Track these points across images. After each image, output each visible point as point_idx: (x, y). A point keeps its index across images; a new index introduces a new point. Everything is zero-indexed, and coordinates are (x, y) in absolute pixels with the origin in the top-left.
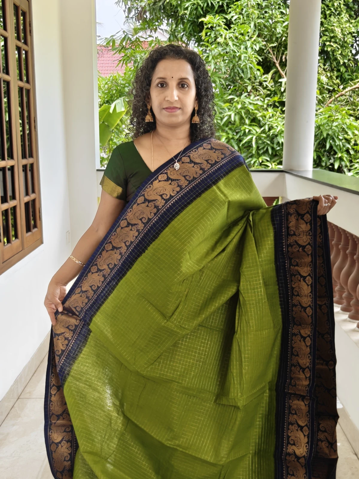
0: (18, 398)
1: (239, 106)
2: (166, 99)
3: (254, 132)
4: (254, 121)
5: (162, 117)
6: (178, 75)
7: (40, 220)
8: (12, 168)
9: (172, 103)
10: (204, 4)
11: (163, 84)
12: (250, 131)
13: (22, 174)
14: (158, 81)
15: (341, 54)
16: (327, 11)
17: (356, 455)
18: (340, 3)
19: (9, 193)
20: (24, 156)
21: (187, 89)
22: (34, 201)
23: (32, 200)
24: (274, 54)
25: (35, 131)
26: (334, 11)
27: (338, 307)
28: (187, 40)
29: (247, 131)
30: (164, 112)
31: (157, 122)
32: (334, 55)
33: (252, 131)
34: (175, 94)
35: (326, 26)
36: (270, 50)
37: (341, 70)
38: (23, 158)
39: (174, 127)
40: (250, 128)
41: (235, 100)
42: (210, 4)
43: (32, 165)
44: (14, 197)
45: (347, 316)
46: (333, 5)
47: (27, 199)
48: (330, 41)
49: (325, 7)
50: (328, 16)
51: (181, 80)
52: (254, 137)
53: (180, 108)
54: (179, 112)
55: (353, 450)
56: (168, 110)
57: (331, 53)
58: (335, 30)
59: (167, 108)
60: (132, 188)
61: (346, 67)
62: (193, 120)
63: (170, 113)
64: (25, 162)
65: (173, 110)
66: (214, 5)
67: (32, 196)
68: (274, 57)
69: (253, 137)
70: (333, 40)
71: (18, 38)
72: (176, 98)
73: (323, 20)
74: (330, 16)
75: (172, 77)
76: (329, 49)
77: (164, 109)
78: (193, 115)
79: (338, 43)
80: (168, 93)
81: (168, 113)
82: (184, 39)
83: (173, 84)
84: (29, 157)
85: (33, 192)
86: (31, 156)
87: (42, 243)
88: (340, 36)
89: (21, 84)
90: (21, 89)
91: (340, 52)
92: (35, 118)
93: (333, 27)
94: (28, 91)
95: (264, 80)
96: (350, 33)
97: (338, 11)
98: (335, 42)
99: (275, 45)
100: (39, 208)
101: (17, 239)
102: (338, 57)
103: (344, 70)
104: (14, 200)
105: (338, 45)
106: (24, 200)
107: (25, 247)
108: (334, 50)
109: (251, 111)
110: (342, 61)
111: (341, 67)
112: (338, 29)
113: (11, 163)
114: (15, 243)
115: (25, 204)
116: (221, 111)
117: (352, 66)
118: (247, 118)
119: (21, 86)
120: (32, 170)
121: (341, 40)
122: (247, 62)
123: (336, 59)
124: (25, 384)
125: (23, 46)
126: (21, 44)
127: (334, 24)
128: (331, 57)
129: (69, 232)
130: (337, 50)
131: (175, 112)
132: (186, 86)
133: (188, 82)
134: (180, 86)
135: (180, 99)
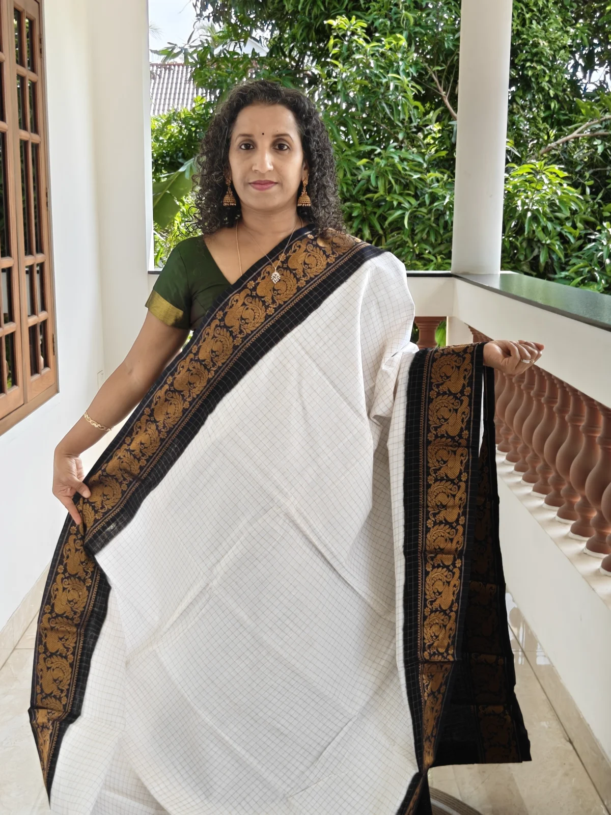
0: (14, 649)
1: (382, 163)
2: (254, 168)
3: (406, 205)
4: (408, 186)
5: (248, 197)
6: (272, 130)
7: (54, 354)
9: (263, 175)
11: (249, 146)
12: (399, 204)
13: (25, 279)
14: (240, 140)
15: (550, 82)
16: (528, 13)
17: (571, 742)
20: (28, 251)
21: (287, 152)
22: (44, 324)
23: (41, 323)
24: (440, 82)
25: (47, 210)
26: (538, 14)
27: (542, 498)
28: (298, 56)
29: (395, 203)
30: (252, 190)
32: (538, 83)
33: (403, 204)
34: (267, 160)
35: (525, 36)
36: (433, 76)
37: (552, 106)
38: (26, 254)
40: (401, 199)
41: (377, 152)
43: (42, 265)
44: (10, 318)
45: (556, 513)
46: (536, 4)
47: (32, 321)
48: (532, 61)
49: (524, 8)
50: (527, 22)
51: (276, 138)
52: (407, 214)
53: (276, 183)
54: (275, 188)
55: (566, 735)
56: (258, 186)
57: (533, 80)
58: (539, 44)
59: (255, 183)
60: (199, 309)
61: (558, 101)
62: (299, 202)
63: (261, 192)
64: (30, 260)
65: (265, 187)
67: (42, 316)
68: (440, 88)
69: (404, 214)
70: (535, 59)
71: (20, 62)
72: (270, 167)
73: (519, 27)
74: (531, 21)
75: (263, 134)
76: (530, 73)
77: (250, 183)
78: (299, 193)
79: (545, 64)
80: (256, 158)
81: (257, 191)
82: (295, 53)
83: (264, 144)
84: (37, 252)
85: (44, 308)
86: (40, 250)
87: (57, 391)
88: (548, 51)
89: (25, 135)
90: (24, 144)
91: (547, 79)
92: (47, 189)
93: (536, 39)
94: (36, 147)
95: (424, 124)
96: (564, 47)
97: (544, 13)
98: (540, 62)
99: (443, 68)
100: (53, 335)
101: (15, 386)
102: (545, 85)
103: (557, 107)
104: (11, 323)
105: (545, 66)
106: (27, 323)
107: (29, 398)
108: (538, 74)
109: (402, 172)
110: (552, 93)
111: (551, 102)
112: (544, 42)
113: (6, 262)
114: (13, 393)
115: (29, 328)
116: (354, 171)
117: (570, 100)
118: (396, 183)
119: (25, 138)
120: (41, 272)
121: (549, 59)
122: (398, 95)
123: (541, 89)
124: (26, 625)
125: (29, 75)
126: (25, 71)
127: (537, 34)
128: (534, 85)
129: (102, 373)
130: (543, 74)
131: (268, 188)
132: (286, 147)
133: (290, 141)
134: (277, 147)
135: (276, 169)
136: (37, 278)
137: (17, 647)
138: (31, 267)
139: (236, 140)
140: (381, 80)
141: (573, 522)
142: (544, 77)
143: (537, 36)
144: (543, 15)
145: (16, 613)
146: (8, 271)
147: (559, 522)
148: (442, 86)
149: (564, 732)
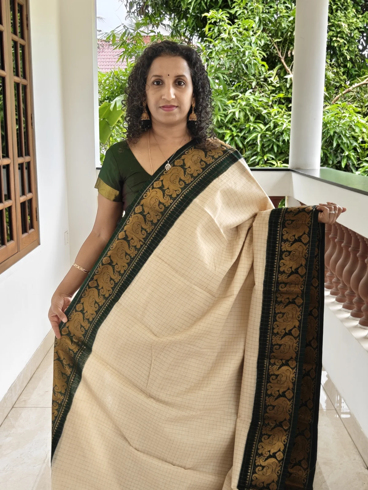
0: (13, 407)
1: (244, 103)
2: (163, 97)
3: (259, 130)
4: (259, 118)
5: (158, 115)
7: (37, 221)
9: (169, 102)
11: (159, 82)
12: (254, 128)
13: (18, 172)
14: (153, 79)
15: (348, 50)
16: (334, 5)
20: (20, 155)
21: (184, 86)
22: (30, 201)
23: (28, 200)
24: (279, 49)
25: (32, 128)
26: (340, 6)
27: (349, 312)
28: (189, 35)
29: (252, 128)
30: (161, 111)
32: (340, 51)
33: (257, 129)
34: (172, 92)
35: (332, 21)
36: (275, 45)
37: (348, 65)
38: (19, 156)
40: (255, 125)
41: (239, 97)
43: (29, 163)
44: (8, 197)
45: (358, 322)
47: (23, 199)
48: (337, 37)
49: (333, 3)
50: (334, 11)
51: (177, 78)
53: (177, 107)
54: (176, 110)
56: (165, 109)
57: (337, 49)
58: (342, 25)
59: (163, 107)
61: (352, 63)
62: (189, 118)
63: (167, 112)
64: (21, 160)
65: (170, 109)
67: (29, 196)
69: (258, 135)
70: (339, 35)
71: (15, 32)
72: (173, 97)
73: (330, 15)
74: (337, 11)
75: (169, 75)
76: (336, 45)
77: (160, 107)
79: (345, 38)
80: (164, 91)
81: (165, 112)
82: (187, 34)
83: (169, 82)
84: (26, 155)
85: (30, 191)
86: (28, 154)
87: (39, 244)
88: (347, 31)
89: (17, 79)
90: (17, 85)
91: (346, 48)
92: (32, 115)
93: (339, 23)
94: (25, 87)
95: (269, 76)
96: (357, 28)
97: (345, 6)
98: (342, 38)
99: (281, 40)
100: (36, 208)
101: (12, 241)
102: (345, 52)
103: (351, 66)
104: (9, 200)
105: (345, 40)
106: (19, 200)
107: (21, 248)
108: (340, 45)
109: (255, 108)
110: (348, 58)
111: (348, 63)
112: (345, 24)
113: (6, 161)
114: (10, 245)
115: (21, 204)
116: (225, 107)
117: (359, 62)
118: (251, 115)
119: (17, 82)
120: (28, 168)
121: (348, 36)
122: (251, 58)
123: (342, 55)
124: (20, 392)
125: (20, 41)
126: (17, 38)
127: (341, 19)
128: (338, 52)
129: (67, 232)
130: (344, 45)
131: (172, 110)
132: (183, 83)
133: (185, 80)
134: (177, 84)
135: (177, 98)
136: (26, 172)
137: (14, 406)
138: (22, 165)
139: (151, 79)
140: (240, 49)
142: (345, 47)
143: (340, 21)
144: (344, 7)
145: (13, 385)
146: (7, 167)
147: (361, 328)
148: (280, 52)
149: (364, 463)
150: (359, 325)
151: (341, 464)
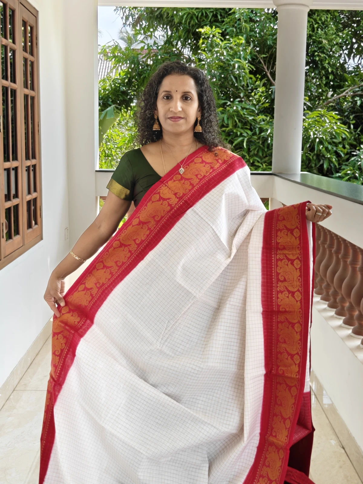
0: (14, 390)
2: (171, 110)
3: (245, 134)
5: (167, 125)
6: (182, 89)
7: (40, 217)
8: (16, 169)
9: (175, 113)
10: (199, 13)
11: (169, 97)
12: (241, 134)
13: (25, 174)
14: (163, 94)
15: (329, 63)
16: (315, 24)
17: (343, 448)
18: (327, 17)
19: (13, 192)
20: (27, 158)
21: (190, 101)
22: (35, 200)
23: (33, 199)
24: (265, 64)
25: (39, 134)
26: (321, 25)
27: (326, 304)
29: (239, 133)
30: (169, 121)
31: (163, 130)
32: (322, 64)
33: (243, 134)
34: (178, 105)
35: (314, 38)
36: (261, 60)
37: (330, 77)
38: (26, 160)
39: (178, 135)
40: (242, 131)
41: (228, 104)
42: (204, 14)
43: (34, 166)
44: (16, 196)
45: (334, 312)
46: (321, 19)
47: (29, 198)
48: (318, 52)
49: (313, 21)
50: (316, 29)
51: (184, 94)
52: (246, 139)
53: (183, 118)
54: (182, 121)
55: (340, 444)
56: (173, 119)
57: (319, 62)
58: (323, 42)
59: (172, 118)
60: (139, 189)
61: (334, 75)
62: (195, 129)
63: (174, 123)
64: (29, 163)
65: (177, 120)
66: (208, 15)
67: (34, 195)
69: (244, 139)
70: (320, 50)
71: (25, 50)
72: (180, 109)
73: (311, 33)
74: (318, 28)
75: (177, 91)
76: (317, 59)
77: (169, 118)
78: (195, 124)
79: (326, 53)
80: (172, 104)
81: (172, 122)
83: (177, 97)
84: (32, 158)
85: (35, 190)
86: (34, 157)
87: (42, 239)
88: (328, 46)
89: (27, 91)
90: (26, 97)
91: (327, 62)
92: (38, 123)
93: (320, 39)
94: (33, 98)
95: (256, 88)
96: (337, 44)
97: (325, 24)
98: (323, 52)
99: (266, 56)
100: (40, 206)
101: (18, 235)
102: (326, 65)
103: (333, 77)
104: (17, 199)
105: (326, 55)
106: (26, 199)
107: (26, 242)
108: (322, 60)
109: (243, 115)
110: (330, 70)
111: (330, 75)
112: (325, 41)
113: (15, 164)
114: (17, 239)
115: (27, 202)
117: (340, 74)
118: (239, 121)
119: (27, 93)
120: (34, 170)
121: (328, 51)
122: (240, 71)
123: (324, 68)
124: (21, 376)
125: (30, 58)
126: (27, 55)
127: (321, 36)
128: (319, 65)
129: (68, 229)
130: (325, 59)
131: (179, 121)
132: (189, 99)
133: (191, 95)
134: (184, 98)
135: (183, 110)
136: (32, 173)
137: (16, 389)
138: (28, 167)
139: (161, 94)
140: (230, 63)
141: (344, 318)
144: (325, 26)
147: (336, 318)
148: (266, 66)
149: (340, 442)
150: (335, 316)
151: (319, 443)
